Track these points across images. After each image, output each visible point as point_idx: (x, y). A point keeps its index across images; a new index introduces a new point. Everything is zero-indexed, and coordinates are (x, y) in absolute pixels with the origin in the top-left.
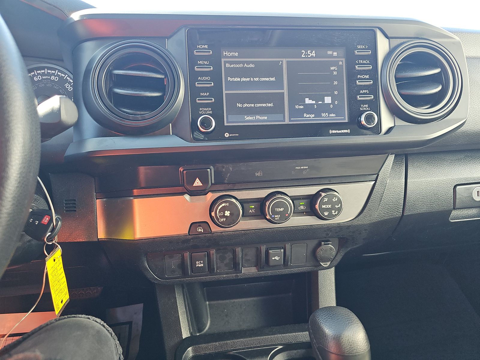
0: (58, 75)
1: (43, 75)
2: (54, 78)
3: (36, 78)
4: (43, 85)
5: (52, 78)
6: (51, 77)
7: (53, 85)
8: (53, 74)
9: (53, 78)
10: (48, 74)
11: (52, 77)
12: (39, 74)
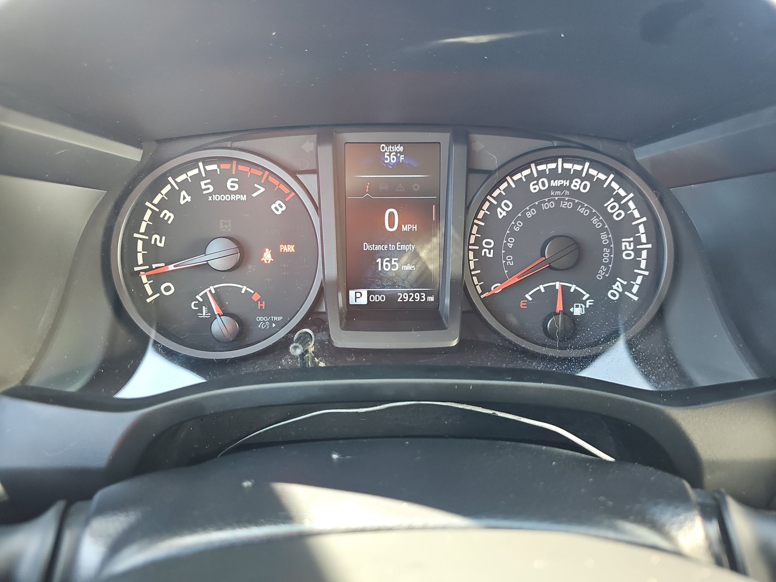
0: (589, 177)
1: (553, 175)
2: (580, 185)
3: (534, 185)
4: (551, 205)
5: (575, 186)
6: (571, 183)
7: (576, 205)
8: (578, 174)
9: (578, 185)
10: (566, 175)
11: (574, 183)
12: (542, 174)
